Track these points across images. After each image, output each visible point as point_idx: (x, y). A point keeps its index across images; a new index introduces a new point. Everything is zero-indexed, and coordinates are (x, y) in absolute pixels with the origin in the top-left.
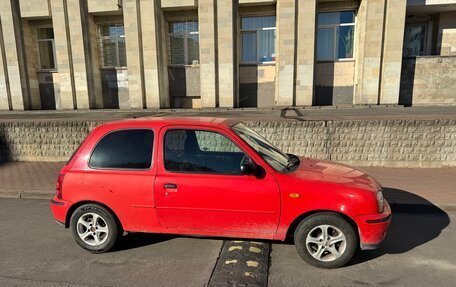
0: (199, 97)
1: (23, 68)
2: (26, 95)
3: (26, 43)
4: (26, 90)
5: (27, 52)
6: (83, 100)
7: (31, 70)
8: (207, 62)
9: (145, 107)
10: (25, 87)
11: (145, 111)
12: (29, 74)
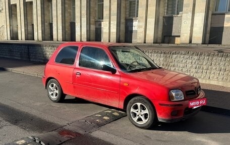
0: (179, 36)
1: (88, 19)
2: (88, 34)
3: (91, 5)
4: (88, 31)
5: (91, 10)
6: (114, 37)
7: (92, 20)
8: (187, 13)
9: (145, 42)
10: (88, 29)
11: (145, 44)
12: (91, 22)
